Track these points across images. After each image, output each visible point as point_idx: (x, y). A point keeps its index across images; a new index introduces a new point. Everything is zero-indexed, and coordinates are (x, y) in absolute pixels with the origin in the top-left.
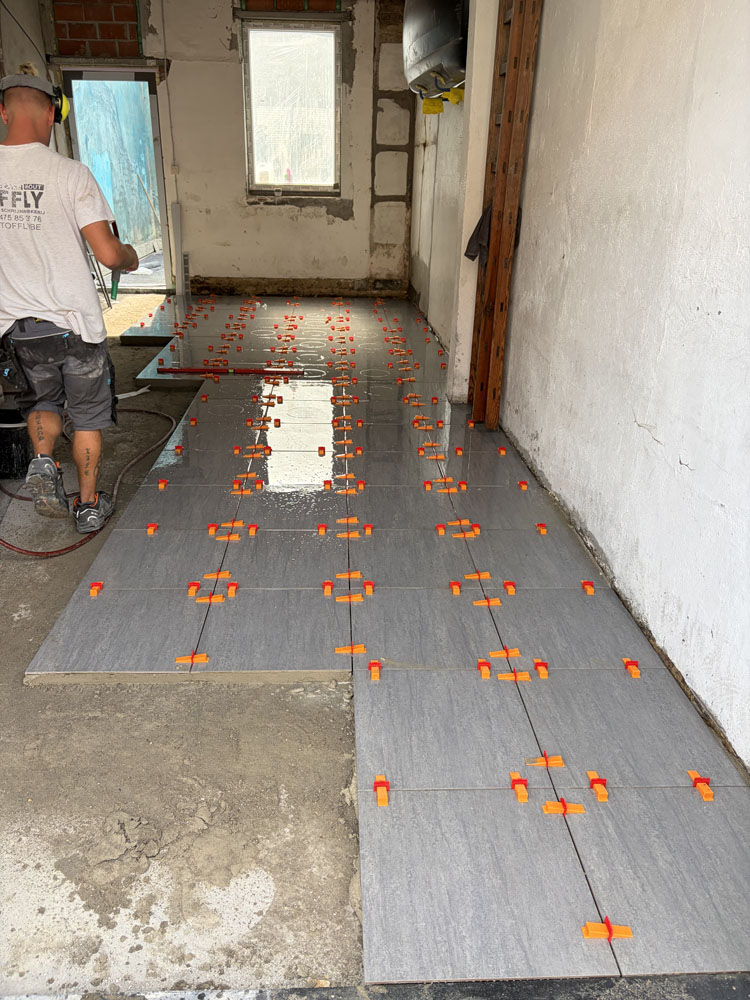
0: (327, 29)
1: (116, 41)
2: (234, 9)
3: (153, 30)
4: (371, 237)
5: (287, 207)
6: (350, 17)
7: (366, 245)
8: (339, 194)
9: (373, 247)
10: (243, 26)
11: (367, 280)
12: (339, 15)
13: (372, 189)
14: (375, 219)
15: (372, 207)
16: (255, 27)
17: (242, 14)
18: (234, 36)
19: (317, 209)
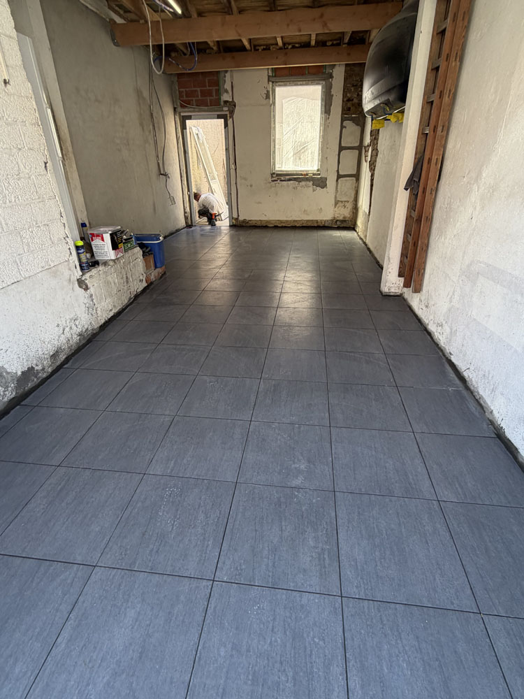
0: (317, 84)
1: (208, 98)
2: (269, 76)
3: (226, 91)
4: (336, 197)
5: (292, 182)
6: (331, 76)
7: (333, 202)
8: (319, 174)
9: (336, 203)
10: (273, 86)
11: (332, 220)
12: (325, 76)
13: (338, 171)
14: (339, 187)
15: (337, 181)
16: (280, 86)
17: (273, 79)
18: (268, 92)
19: (308, 183)
